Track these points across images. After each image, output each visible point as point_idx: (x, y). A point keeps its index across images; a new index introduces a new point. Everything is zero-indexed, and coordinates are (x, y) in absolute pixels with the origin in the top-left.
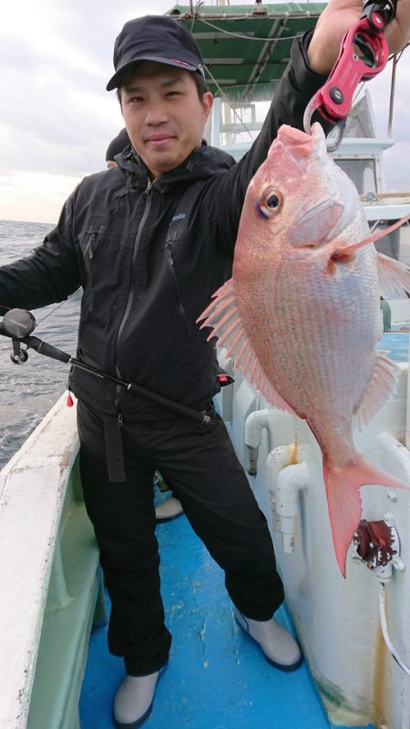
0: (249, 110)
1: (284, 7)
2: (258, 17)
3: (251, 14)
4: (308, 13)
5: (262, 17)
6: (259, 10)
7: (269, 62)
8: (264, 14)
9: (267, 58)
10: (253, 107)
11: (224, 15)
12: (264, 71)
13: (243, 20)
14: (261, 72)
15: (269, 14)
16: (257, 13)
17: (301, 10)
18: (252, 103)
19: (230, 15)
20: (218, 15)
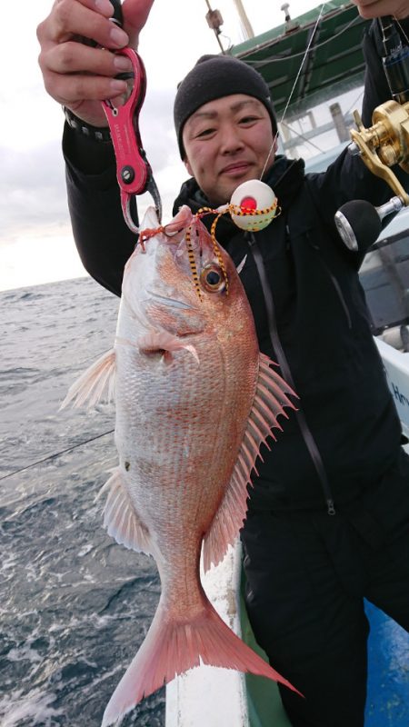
0: (307, 119)
1: (315, 13)
2: (292, 34)
3: (284, 34)
4: (342, 7)
5: (295, 33)
6: (291, 27)
7: (314, 68)
8: (296, 29)
9: (311, 65)
10: (310, 114)
11: (258, 46)
12: (311, 79)
13: (278, 43)
14: (308, 81)
15: (301, 26)
16: (290, 31)
17: (334, 7)
18: (308, 111)
19: (263, 44)
20: (252, 49)
